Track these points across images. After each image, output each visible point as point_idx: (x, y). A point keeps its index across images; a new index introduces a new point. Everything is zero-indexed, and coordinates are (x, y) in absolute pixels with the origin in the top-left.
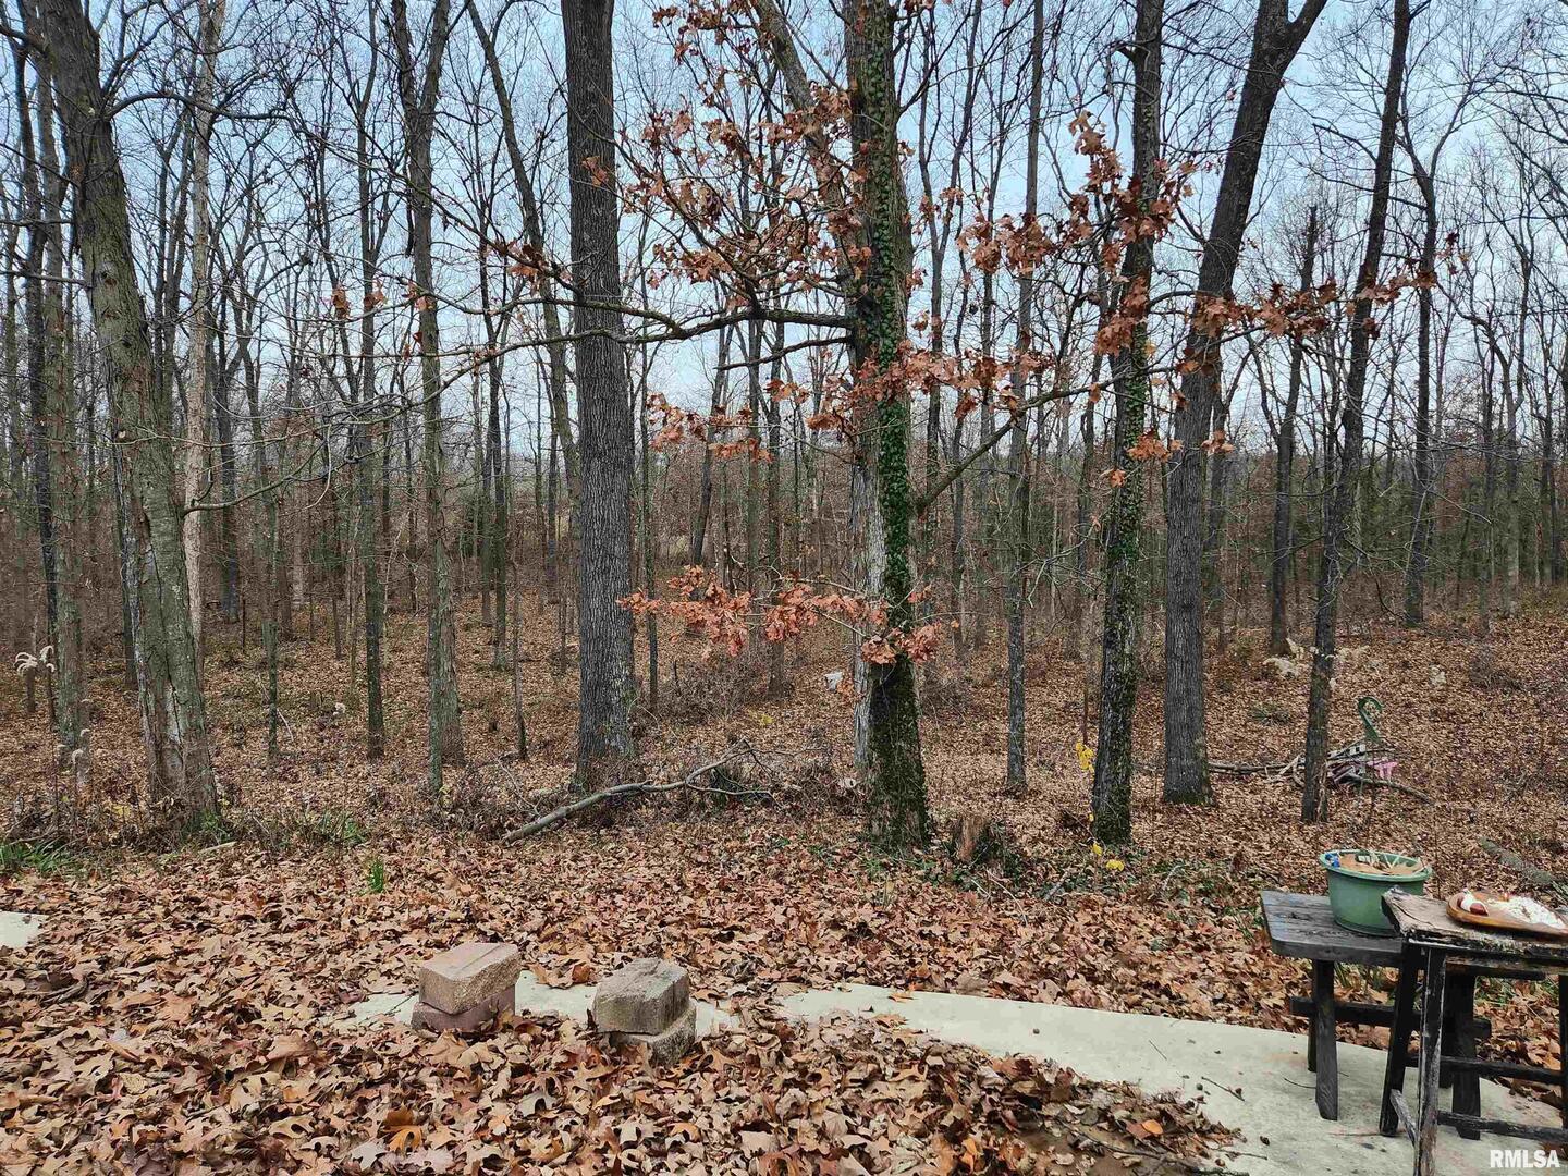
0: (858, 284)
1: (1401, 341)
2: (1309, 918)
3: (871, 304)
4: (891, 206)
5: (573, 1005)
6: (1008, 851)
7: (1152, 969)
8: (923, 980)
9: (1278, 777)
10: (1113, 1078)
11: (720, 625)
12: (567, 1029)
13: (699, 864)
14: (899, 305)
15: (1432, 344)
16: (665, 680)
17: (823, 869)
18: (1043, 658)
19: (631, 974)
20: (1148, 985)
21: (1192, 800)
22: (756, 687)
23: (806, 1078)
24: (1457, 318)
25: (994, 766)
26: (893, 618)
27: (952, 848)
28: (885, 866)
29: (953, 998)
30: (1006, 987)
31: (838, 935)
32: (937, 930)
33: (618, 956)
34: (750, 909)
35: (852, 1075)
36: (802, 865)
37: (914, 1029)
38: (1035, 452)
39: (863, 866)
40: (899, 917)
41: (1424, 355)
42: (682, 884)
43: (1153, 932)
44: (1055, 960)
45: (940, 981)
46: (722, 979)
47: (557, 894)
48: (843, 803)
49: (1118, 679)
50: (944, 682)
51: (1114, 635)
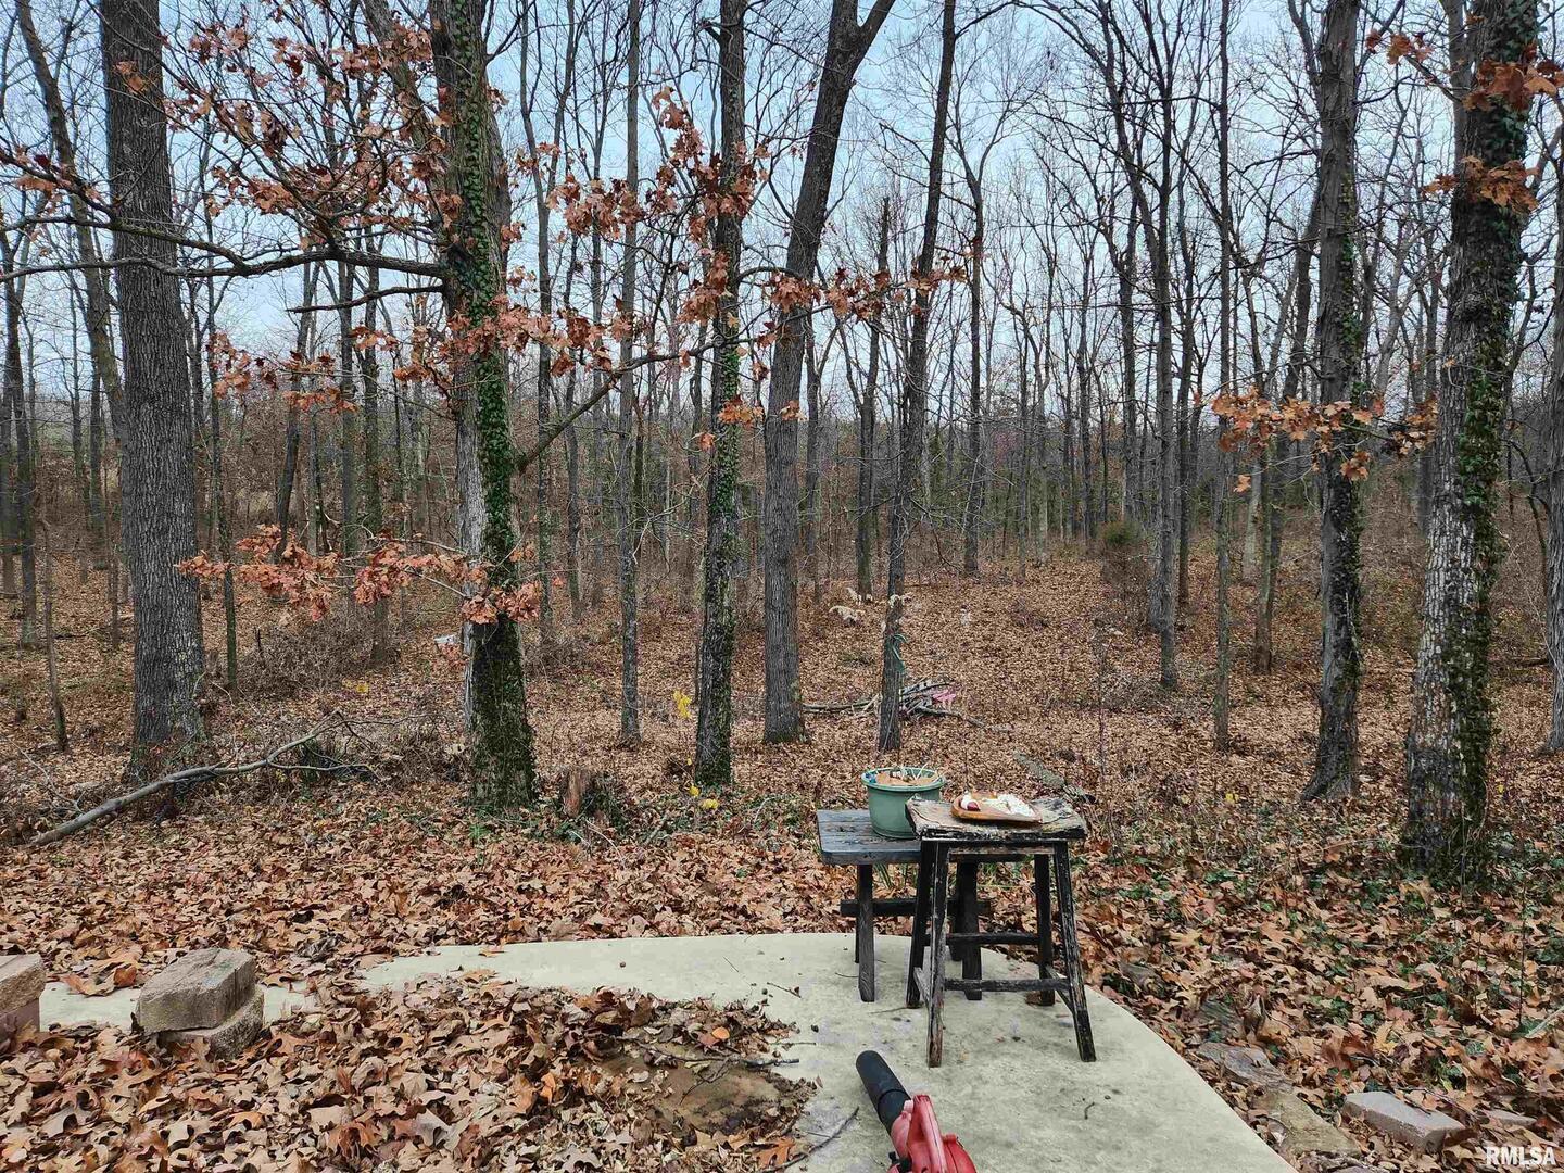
0: (448, 233)
1: (959, 324)
2: (854, 830)
3: (463, 256)
4: (480, 155)
5: (115, 1012)
6: (613, 800)
7: (734, 893)
8: (515, 932)
9: (862, 713)
10: (689, 996)
11: (301, 588)
12: (107, 1038)
13: (281, 847)
14: (494, 259)
15: (982, 330)
16: (247, 651)
17: (422, 838)
18: (658, 614)
19: (184, 969)
20: (728, 909)
21: (788, 740)
22: (355, 655)
23: (386, 1044)
24: (1001, 308)
25: (609, 721)
26: (494, 577)
27: (558, 804)
28: (490, 828)
29: (547, 944)
30: (597, 928)
31: (431, 900)
32: (536, 884)
33: (172, 952)
34: (336, 886)
35: (434, 1034)
36: (400, 836)
37: (504, 980)
38: (647, 413)
39: (467, 830)
40: (498, 877)
41: (975, 340)
42: (258, 870)
43: (742, 861)
44: (646, 897)
45: (532, 931)
46: (295, 959)
47: (99, 895)
48: (449, 770)
49: (719, 630)
50: (561, 640)
51: (714, 590)
